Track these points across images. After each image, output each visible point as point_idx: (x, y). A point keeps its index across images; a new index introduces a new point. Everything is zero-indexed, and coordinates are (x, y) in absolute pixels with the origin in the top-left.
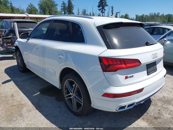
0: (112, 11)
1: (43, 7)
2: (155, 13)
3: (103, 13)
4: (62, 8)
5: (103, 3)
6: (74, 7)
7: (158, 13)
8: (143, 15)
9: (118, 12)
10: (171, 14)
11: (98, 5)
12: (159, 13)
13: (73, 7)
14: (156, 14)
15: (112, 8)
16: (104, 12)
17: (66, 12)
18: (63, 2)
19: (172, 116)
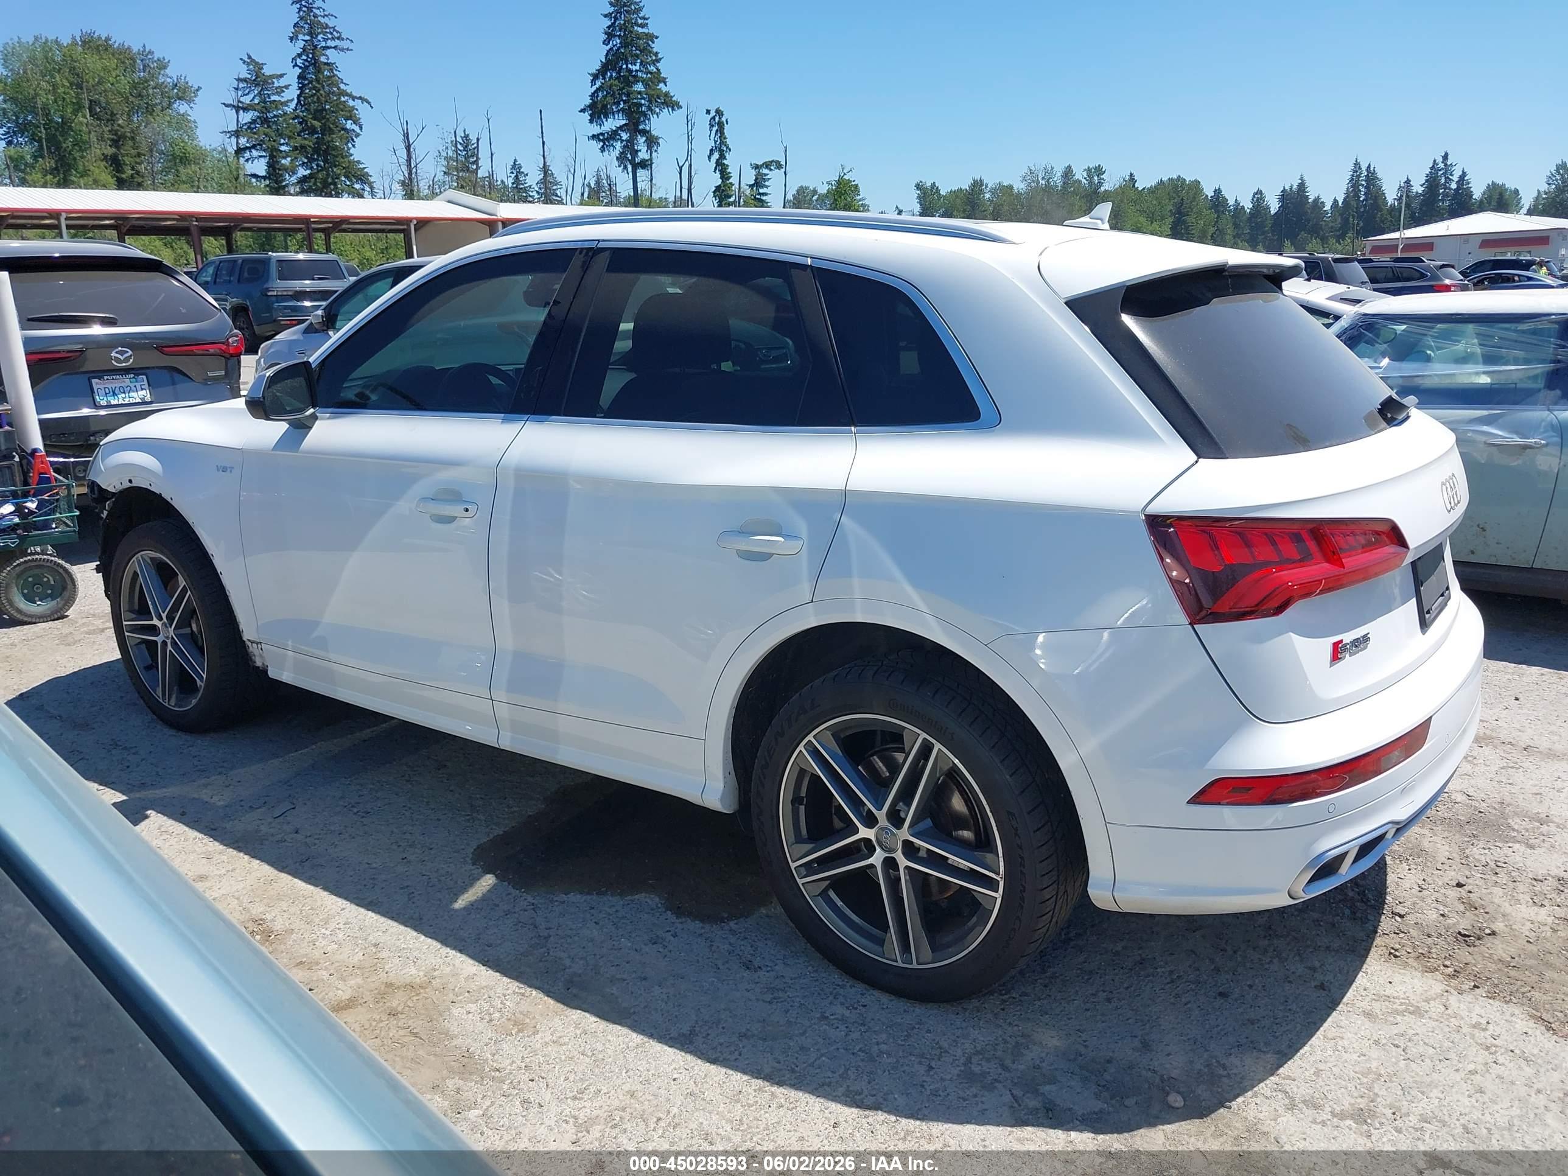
0: (721, 149)
1: (45, 108)
2: (1068, 172)
3: (642, 174)
4: (246, 117)
5: (629, 79)
6: (362, 109)
7: (1089, 170)
8: (978, 185)
9: (767, 165)
10: (1189, 178)
11: (588, 101)
12: (1099, 171)
13: (351, 116)
14: (1080, 175)
15: (718, 123)
16: (645, 164)
17: (286, 162)
18: (250, 61)
19: (1561, 912)
